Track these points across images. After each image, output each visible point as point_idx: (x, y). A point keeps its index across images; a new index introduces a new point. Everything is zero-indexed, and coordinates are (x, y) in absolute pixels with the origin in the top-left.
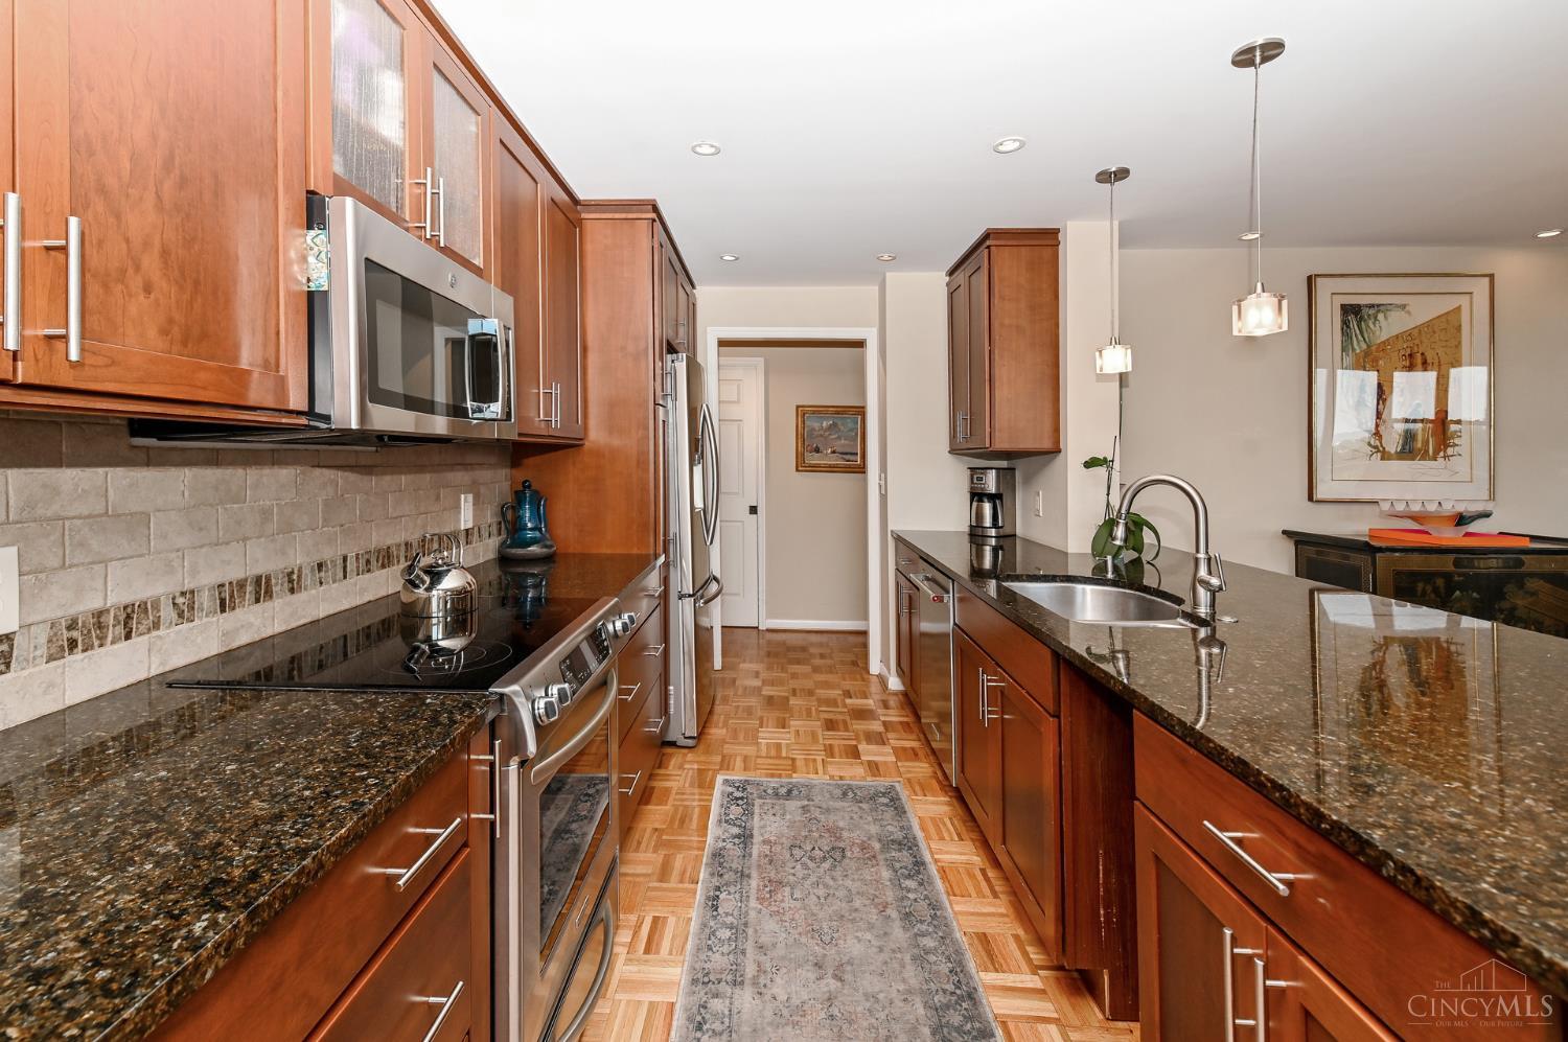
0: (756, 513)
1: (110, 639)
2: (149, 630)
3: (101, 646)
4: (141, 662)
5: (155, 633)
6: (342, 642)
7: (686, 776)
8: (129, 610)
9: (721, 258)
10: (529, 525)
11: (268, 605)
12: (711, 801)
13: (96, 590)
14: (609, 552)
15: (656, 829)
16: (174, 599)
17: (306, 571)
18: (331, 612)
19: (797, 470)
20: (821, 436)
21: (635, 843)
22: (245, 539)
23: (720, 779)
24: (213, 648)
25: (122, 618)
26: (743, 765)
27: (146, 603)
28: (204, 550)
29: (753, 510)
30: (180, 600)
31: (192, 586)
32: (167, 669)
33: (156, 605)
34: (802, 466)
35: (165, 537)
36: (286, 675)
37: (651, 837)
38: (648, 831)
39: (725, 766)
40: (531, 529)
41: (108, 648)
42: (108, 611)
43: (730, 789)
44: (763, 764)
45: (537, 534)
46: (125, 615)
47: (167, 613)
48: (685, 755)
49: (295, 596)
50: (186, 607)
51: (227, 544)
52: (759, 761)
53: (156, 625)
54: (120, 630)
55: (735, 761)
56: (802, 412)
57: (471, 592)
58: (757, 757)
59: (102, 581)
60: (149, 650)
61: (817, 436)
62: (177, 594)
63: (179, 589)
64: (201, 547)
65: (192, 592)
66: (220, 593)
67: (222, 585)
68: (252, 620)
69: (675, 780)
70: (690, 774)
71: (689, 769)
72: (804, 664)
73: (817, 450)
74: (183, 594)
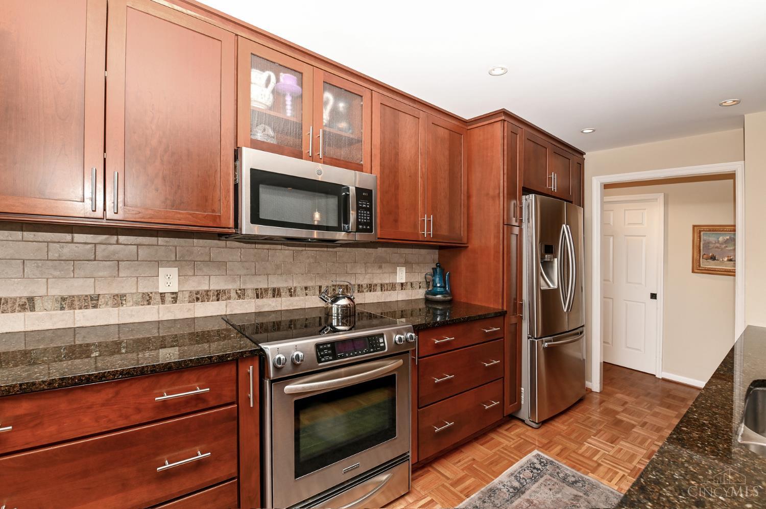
0: (656, 298)
1: (211, 300)
2: (226, 299)
3: (208, 301)
4: (223, 309)
5: (229, 301)
6: (318, 319)
7: (517, 442)
8: (218, 292)
9: (582, 132)
10: (438, 285)
11: (279, 299)
12: (518, 461)
13: (206, 284)
14: (479, 304)
15: (474, 460)
16: (236, 291)
17: (298, 289)
18: (312, 307)
19: (693, 272)
20: (717, 247)
21: (457, 460)
22: (268, 275)
23: (536, 452)
24: (252, 309)
25: (216, 293)
26: (559, 452)
27: (225, 291)
28: (248, 276)
29: (654, 296)
30: (239, 292)
31: (244, 288)
32: (233, 313)
33: (229, 292)
34: (697, 268)
35: (233, 270)
36: (288, 326)
37: (469, 461)
38: (470, 458)
39: (546, 447)
40: (439, 287)
41: (210, 303)
42: (211, 291)
43: (535, 461)
44: (575, 458)
45: (442, 290)
46: (217, 293)
47: (233, 294)
48: (527, 430)
49: (291, 298)
50: (241, 294)
51: (259, 275)
52: (573, 455)
53: (229, 298)
54: (215, 297)
55: (555, 447)
56: (698, 230)
57: (350, 307)
58: (574, 452)
59: (208, 281)
60: (226, 306)
61: (713, 248)
62: (238, 290)
63: (239, 288)
64: (248, 275)
65: (244, 289)
66: (256, 292)
67: (257, 289)
68: (270, 303)
69: (508, 440)
70: (521, 441)
71: (522, 438)
72: (673, 410)
73: (713, 258)
74: (240, 290)
